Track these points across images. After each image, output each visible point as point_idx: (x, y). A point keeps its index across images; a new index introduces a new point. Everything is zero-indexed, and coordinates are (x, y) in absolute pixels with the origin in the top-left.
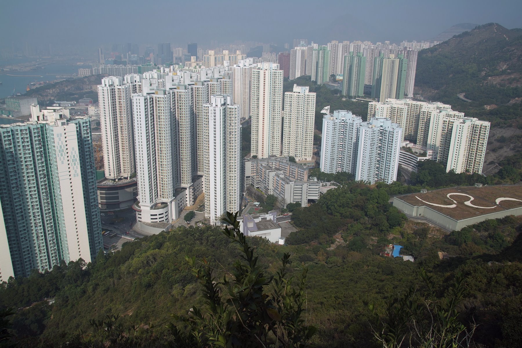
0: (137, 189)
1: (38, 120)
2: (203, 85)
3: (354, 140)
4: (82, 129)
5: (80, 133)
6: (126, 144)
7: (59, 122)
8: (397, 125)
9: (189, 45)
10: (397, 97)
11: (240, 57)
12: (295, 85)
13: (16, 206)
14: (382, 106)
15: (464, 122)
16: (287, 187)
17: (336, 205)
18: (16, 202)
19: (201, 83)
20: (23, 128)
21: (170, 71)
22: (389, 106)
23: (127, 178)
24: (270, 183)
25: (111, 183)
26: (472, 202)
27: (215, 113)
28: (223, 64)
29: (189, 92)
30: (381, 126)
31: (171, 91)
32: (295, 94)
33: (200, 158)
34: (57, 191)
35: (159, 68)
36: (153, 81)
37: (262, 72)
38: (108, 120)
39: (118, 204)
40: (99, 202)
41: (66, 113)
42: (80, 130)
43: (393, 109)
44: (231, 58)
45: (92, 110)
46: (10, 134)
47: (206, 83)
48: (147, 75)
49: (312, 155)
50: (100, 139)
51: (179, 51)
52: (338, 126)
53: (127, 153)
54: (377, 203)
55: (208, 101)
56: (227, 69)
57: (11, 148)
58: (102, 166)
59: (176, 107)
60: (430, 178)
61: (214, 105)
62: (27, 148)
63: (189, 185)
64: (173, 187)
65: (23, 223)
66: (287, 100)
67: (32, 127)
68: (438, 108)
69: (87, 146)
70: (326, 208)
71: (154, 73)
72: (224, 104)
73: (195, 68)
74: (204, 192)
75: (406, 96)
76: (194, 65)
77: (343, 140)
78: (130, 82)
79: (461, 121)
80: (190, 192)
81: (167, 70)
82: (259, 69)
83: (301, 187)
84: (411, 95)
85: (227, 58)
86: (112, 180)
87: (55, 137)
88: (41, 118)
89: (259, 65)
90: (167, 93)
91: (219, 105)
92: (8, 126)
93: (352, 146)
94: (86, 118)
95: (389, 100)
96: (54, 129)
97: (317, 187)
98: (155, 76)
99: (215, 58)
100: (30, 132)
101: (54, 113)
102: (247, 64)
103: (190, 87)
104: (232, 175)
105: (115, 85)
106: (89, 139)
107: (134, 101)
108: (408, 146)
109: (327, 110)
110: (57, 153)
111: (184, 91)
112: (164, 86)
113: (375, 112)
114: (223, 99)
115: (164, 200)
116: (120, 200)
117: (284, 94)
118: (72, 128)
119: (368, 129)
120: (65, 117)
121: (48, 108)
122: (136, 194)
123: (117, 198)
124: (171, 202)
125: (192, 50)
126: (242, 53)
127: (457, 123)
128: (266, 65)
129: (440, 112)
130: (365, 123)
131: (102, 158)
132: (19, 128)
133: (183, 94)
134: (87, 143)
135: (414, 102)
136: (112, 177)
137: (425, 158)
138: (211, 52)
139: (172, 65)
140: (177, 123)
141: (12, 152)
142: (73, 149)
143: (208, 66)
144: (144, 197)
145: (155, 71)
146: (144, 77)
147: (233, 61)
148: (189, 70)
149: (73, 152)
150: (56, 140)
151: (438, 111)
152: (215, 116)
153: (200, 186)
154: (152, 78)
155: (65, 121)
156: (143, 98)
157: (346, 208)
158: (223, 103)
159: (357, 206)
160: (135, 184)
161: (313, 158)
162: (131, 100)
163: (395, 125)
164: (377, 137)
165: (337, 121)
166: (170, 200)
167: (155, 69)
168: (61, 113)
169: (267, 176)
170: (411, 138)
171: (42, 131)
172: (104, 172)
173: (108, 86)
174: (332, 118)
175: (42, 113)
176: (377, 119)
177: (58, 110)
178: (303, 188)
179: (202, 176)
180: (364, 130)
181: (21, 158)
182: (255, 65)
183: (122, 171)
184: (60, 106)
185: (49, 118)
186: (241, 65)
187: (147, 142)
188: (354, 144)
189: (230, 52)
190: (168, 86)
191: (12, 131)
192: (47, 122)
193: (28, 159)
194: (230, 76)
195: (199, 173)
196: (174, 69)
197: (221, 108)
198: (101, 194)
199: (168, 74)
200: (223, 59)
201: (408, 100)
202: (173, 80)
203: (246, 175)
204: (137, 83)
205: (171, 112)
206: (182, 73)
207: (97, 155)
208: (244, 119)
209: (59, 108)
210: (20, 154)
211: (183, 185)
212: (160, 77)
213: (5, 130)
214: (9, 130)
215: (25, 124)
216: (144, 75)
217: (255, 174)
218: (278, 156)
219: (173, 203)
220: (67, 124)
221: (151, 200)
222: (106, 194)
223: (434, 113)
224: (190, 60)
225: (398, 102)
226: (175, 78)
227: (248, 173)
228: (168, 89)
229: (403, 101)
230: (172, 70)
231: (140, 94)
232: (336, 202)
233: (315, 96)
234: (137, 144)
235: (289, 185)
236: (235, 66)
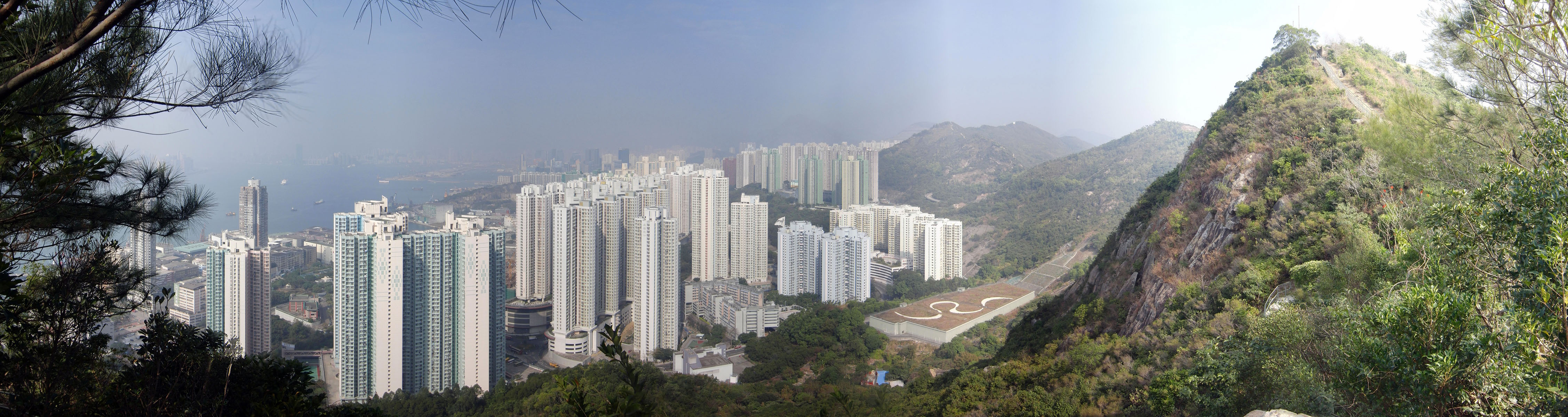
0: (551, 313)
1: (451, 228)
2: (635, 195)
3: (816, 255)
4: (496, 241)
5: (493, 246)
6: (543, 261)
7: (472, 232)
8: (864, 234)
9: (620, 151)
10: (861, 203)
11: (678, 163)
12: (743, 194)
13: (417, 317)
14: (845, 213)
15: (935, 224)
16: (738, 315)
17: (800, 333)
18: (417, 313)
19: (633, 194)
20: (436, 235)
21: (598, 180)
22: (853, 213)
23: (541, 300)
24: (716, 310)
25: (521, 304)
26: (957, 309)
27: (648, 228)
28: (658, 172)
29: (618, 204)
30: (847, 236)
31: (598, 203)
32: (744, 204)
33: (629, 281)
34: (461, 307)
35: (585, 176)
36: (578, 191)
37: (703, 181)
38: (524, 231)
39: (527, 329)
40: (507, 324)
41: (481, 222)
42: (493, 242)
43: (857, 217)
44: (668, 164)
45: (508, 221)
46: (423, 241)
47: (638, 194)
48: (571, 184)
49: (767, 275)
50: (514, 253)
51: (608, 158)
52: (796, 240)
53: (543, 271)
54: (850, 325)
55: (640, 214)
56: (663, 178)
57: (421, 255)
58: (514, 284)
59: (603, 220)
60: (908, 289)
61: (647, 219)
62: (437, 257)
63: (615, 312)
64: (596, 314)
65: (421, 335)
66: (734, 212)
67: (444, 235)
68: (906, 211)
69: (499, 260)
70: (788, 337)
71: (580, 182)
72: (660, 218)
73: (627, 176)
74: (633, 320)
75: (870, 200)
76: (625, 172)
77: (803, 255)
78: (552, 191)
79: (933, 223)
80: (615, 320)
81: (594, 178)
82: (700, 176)
83: (755, 313)
84: (876, 199)
85: (663, 164)
86: (523, 300)
87: (466, 247)
88: (454, 226)
89: (701, 172)
90: (593, 204)
91: (654, 219)
92: (422, 232)
93: (815, 261)
94: (500, 229)
95: (852, 206)
96: (467, 239)
97: (776, 312)
98: (581, 185)
99: (650, 165)
100: (442, 241)
101: (468, 222)
102: (686, 171)
103: (620, 198)
104: (668, 301)
105: (536, 194)
106: (502, 252)
107: (555, 213)
108: (879, 256)
109: (782, 221)
110: (466, 265)
111: (613, 202)
112: (590, 196)
113: (838, 221)
114: (658, 212)
115: (584, 328)
116: (531, 324)
117: (730, 205)
118: (485, 238)
119: (832, 241)
120: (479, 227)
121: (463, 216)
122: (550, 319)
123: (528, 321)
124: (592, 331)
125: (624, 156)
126: (681, 159)
127: (928, 226)
128: (708, 172)
129: (909, 215)
130: (828, 234)
131: (515, 274)
132: (432, 235)
133: (611, 205)
134: (499, 257)
135: (881, 207)
136: (524, 297)
137: (899, 268)
138: (645, 159)
139: (600, 173)
140: (603, 239)
141: (421, 259)
142: (484, 262)
143: (642, 174)
144: (559, 324)
145: (581, 179)
146: (568, 186)
147: (671, 168)
148: (620, 179)
149: (484, 266)
150: (467, 251)
151: (907, 214)
152: (648, 232)
153: (629, 313)
154: (577, 187)
155: (478, 231)
156: (566, 209)
157: (814, 334)
158: (658, 216)
159: (826, 331)
160: (550, 308)
161: (768, 279)
162: (552, 212)
163: (862, 234)
164: (843, 249)
165: (794, 234)
166: (591, 328)
167: (581, 177)
168: (475, 223)
169: (712, 302)
170: (882, 247)
171: (454, 240)
172: (515, 291)
173: (527, 195)
174: (788, 231)
175: (456, 221)
176: (841, 229)
177: (472, 219)
178: (758, 315)
179: (631, 302)
180: (827, 243)
181: (429, 266)
182: (696, 172)
183: (536, 291)
184: (475, 215)
185: (462, 227)
186: (680, 173)
187: (567, 260)
188: (817, 259)
189: (667, 158)
190: (595, 196)
191: (425, 237)
192: (460, 231)
193: (436, 269)
194: (667, 185)
195: (628, 299)
196: (602, 178)
197: (656, 222)
198: (509, 315)
199: (595, 183)
200: (658, 166)
201: (873, 205)
202: (600, 190)
203: (686, 301)
204: (560, 193)
205: (597, 226)
206: (612, 182)
207: (509, 271)
208: (683, 235)
209: (473, 217)
210: (429, 262)
211: (608, 312)
212: (586, 186)
213: (418, 236)
214: (422, 236)
215: (438, 231)
216: (568, 184)
217: (697, 300)
218: (726, 278)
219: (595, 332)
220: (480, 235)
221: (568, 327)
222: (515, 316)
223: (903, 217)
224: (620, 167)
225: (863, 207)
226: (603, 187)
227: (689, 298)
228: (594, 200)
229: (868, 207)
230: (600, 178)
231: (563, 205)
232: (800, 328)
233: (767, 207)
234: (555, 261)
235: (741, 312)
236: (672, 173)
